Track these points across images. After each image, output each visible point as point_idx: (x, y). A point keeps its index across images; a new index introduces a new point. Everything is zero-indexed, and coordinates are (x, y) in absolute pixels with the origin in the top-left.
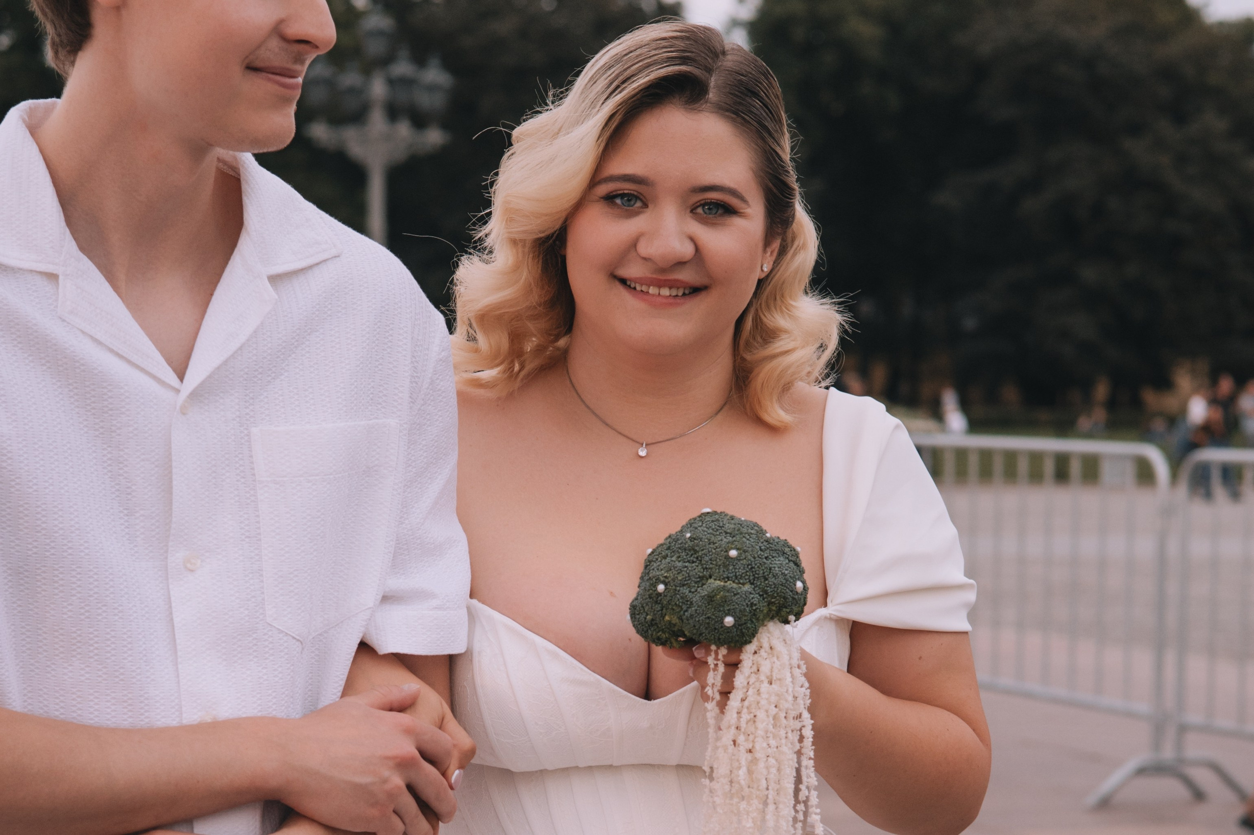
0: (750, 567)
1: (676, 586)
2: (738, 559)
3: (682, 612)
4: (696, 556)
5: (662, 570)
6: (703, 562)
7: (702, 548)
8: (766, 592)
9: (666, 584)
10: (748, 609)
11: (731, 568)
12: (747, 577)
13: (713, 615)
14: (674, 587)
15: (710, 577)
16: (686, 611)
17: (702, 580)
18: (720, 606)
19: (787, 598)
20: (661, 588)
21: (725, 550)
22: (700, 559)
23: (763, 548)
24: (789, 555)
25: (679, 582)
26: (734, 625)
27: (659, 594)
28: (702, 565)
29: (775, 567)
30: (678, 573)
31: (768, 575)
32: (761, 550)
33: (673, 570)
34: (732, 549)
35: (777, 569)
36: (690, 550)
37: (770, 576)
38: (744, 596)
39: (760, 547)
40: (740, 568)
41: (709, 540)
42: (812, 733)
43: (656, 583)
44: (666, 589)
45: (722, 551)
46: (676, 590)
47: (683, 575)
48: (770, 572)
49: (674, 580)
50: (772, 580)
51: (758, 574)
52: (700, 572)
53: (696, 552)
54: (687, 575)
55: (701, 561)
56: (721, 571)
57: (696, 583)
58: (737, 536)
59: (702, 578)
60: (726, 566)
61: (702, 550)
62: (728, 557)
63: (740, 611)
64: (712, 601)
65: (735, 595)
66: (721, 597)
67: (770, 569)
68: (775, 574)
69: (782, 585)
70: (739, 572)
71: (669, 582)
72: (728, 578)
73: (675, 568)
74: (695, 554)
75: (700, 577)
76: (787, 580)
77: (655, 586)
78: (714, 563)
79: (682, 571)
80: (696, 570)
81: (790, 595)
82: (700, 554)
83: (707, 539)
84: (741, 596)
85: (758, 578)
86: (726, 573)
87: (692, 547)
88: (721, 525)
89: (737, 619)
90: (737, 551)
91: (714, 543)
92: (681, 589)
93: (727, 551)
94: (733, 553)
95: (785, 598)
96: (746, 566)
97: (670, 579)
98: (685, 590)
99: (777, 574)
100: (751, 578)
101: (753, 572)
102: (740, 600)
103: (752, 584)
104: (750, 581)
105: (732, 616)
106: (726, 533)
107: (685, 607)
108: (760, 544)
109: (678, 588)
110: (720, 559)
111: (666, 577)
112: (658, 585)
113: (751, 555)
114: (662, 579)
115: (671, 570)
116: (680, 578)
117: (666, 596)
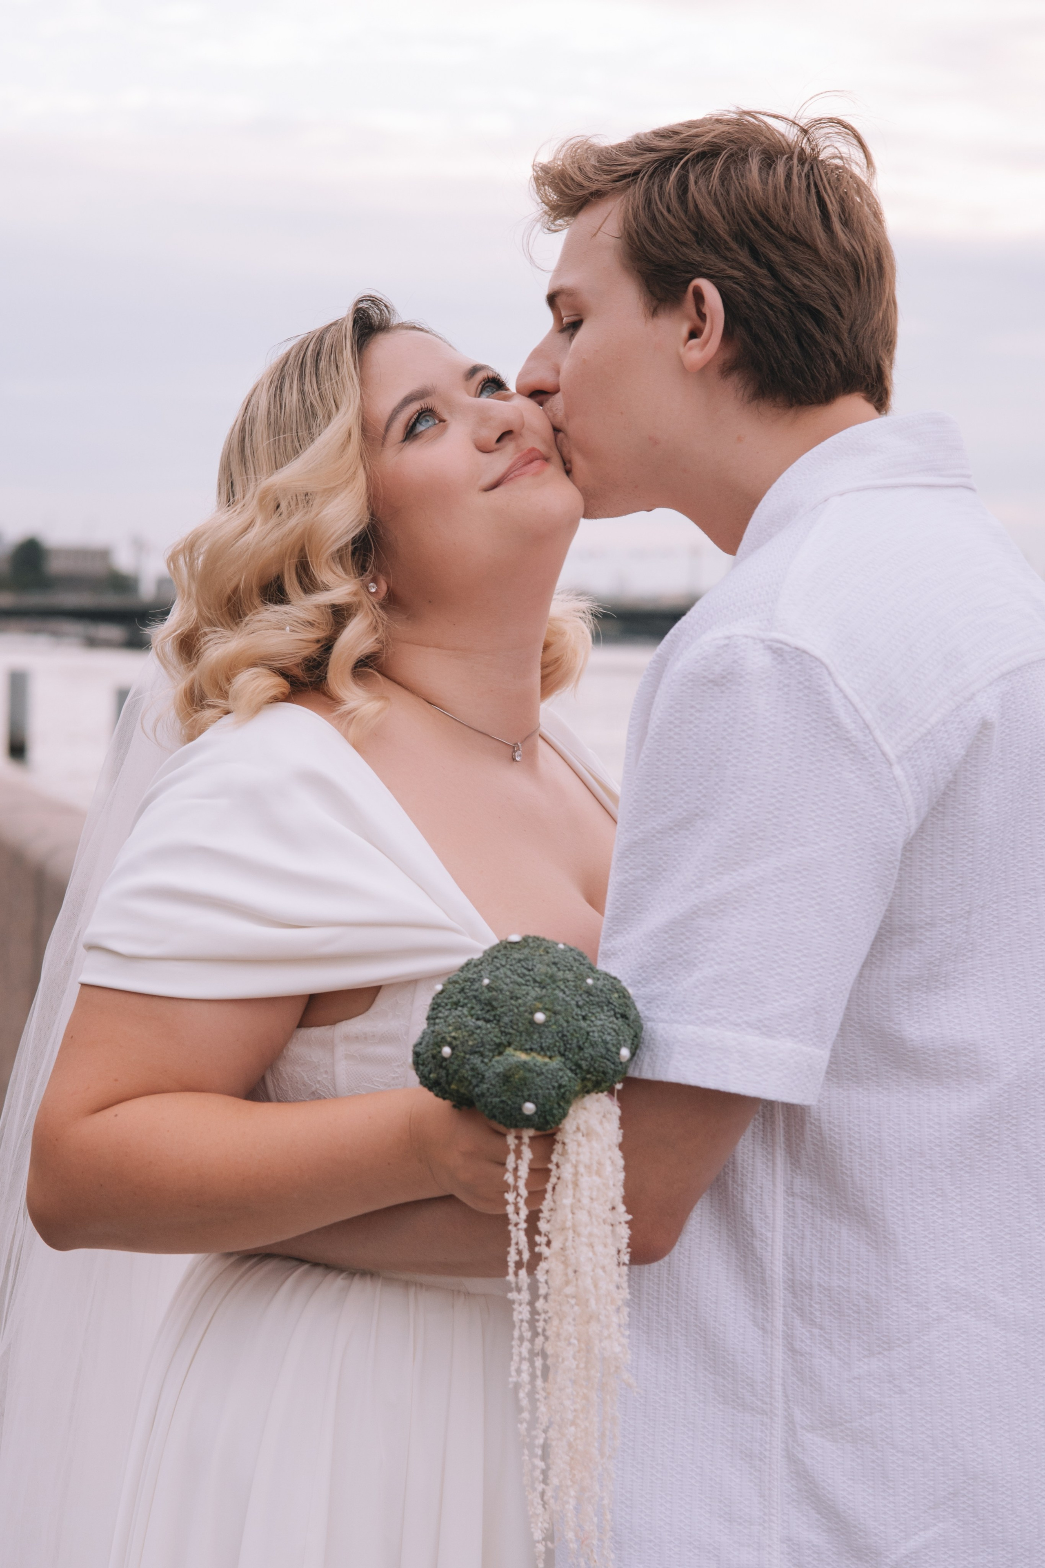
0: (560, 1035)
1: (465, 1053)
2: (545, 1024)
3: (471, 1087)
4: (493, 1013)
5: (450, 1025)
6: (502, 1024)
7: (502, 1004)
8: (579, 1066)
9: (453, 1048)
10: (553, 1093)
11: (535, 1037)
12: (555, 1049)
13: (510, 1099)
14: (462, 1054)
15: (509, 1044)
16: (477, 1086)
17: (499, 1048)
18: (519, 1089)
19: (608, 1073)
20: (447, 1051)
21: (529, 1011)
22: (497, 1018)
23: (580, 1003)
24: (615, 1006)
25: (469, 1048)
26: (536, 1113)
27: (445, 1059)
28: (500, 1027)
29: (593, 1032)
30: (470, 1036)
31: (584, 1043)
32: (578, 1006)
33: (463, 1030)
34: (538, 1010)
35: (596, 1034)
36: (486, 1004)
37: (586, 1045)
38: (550, 1076)
39: (577, 1002)
40: (547, 1037)
41: (511, 993)
42: (629, 1231)
43: (441, 1042)
44: (452, 1054)
45: (526, 1011)
46: (464, 1057)
47: (475, 1039)
48: (587, 1039)
49: (462, 1043)
50: (589, 1051)
51: (571, 1044)
52: (496, 1036)
53: (494, 1008)
54: (479, 1040)
55: (499, 1021)
56: (523, 1039)
57: (490, 1050)
58: (548, 987)
59: (499, 1045)
60: (529, 1034)
61: (502, 1007)
62: (532, 1022)
63: (544, 1096)
64: (508, 1081)
65: (538, 1075)
66: (520, 1079)
67: (588, 1033)
68: (593, 1043)
69: (602, 1057)
70: (546, 1042)
71: (457, 1046)
72: (531, 1049)
73: (466, 1026)
74: (493, 1010)
75: (496, 1044)
76: (608, 1050)
77: (439, 1045)
78: (515, 1027)
79: (473, 1033)
80: (490, 1032)
81: (611, 1069)
82: (498, 1013)
83: (509, 991)
84: (546, 1077)
85: (570, 1049)
86: (529, 1043)
87: (488, 1000)
88: (530, 968)
89: (539, 1106)
90: (544, 1013)
91: (517, 998)
92: (472, 1057)
93: (532, 1013)
94: (540, 1017)
95: (604, 1073)
96: (555, 1034)
97: (458, 1042)
98: (476, 1060)
99: (595, 1042)
100: (562, 1049)
101: (564, 1041)
102: (544, 1082)
103: (563, 1055)
104: (559, 1052)
105: (533, 1102)
106: (535, 981)
107: (474, 1082)
108: (578, 998)
109: (468, 1056)
110: (522, 1023)
111: (454, 1038)
112: (444, 1046)
113: (563, 1018)
114: (449, 1039)
115: (460, 1029)
116: (471, 1043)
117: (452, 1063)
